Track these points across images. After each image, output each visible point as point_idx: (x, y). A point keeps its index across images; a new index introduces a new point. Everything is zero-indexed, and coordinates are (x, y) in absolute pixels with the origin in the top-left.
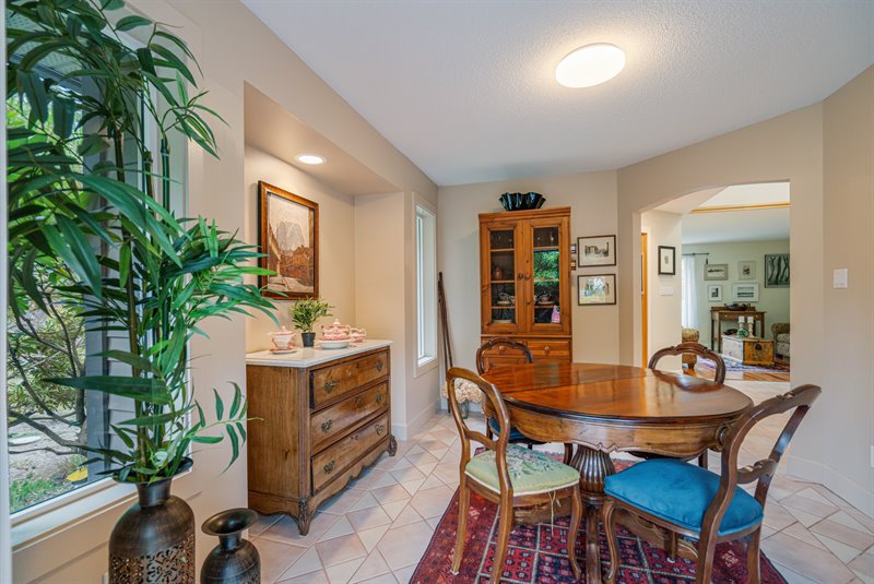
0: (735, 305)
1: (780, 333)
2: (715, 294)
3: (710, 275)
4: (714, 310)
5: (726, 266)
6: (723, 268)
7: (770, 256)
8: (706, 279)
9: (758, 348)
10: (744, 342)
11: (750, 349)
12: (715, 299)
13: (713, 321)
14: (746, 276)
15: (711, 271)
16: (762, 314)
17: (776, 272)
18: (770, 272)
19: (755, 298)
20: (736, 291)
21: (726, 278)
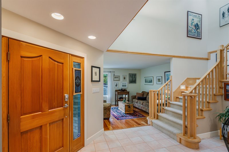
0: (122, 89)
1: (134, 99)
2: (116, 86)
3: (115, 79)
4: (116, 91)
5: (119, 76)
6: (118, 77)
7: (130, 74)
8: (114, 80)
9: (129, 107)
10: (125, 105)
11: (127, 107)
12: (116, 87)
13: (116, 95)
14: (125, 80)
15: (115, 78)
16: (129, 92)
17: (131, 79)
18: (130, 79)
19: (126, 87)
20: (122, 85)
21: (119, 80)
